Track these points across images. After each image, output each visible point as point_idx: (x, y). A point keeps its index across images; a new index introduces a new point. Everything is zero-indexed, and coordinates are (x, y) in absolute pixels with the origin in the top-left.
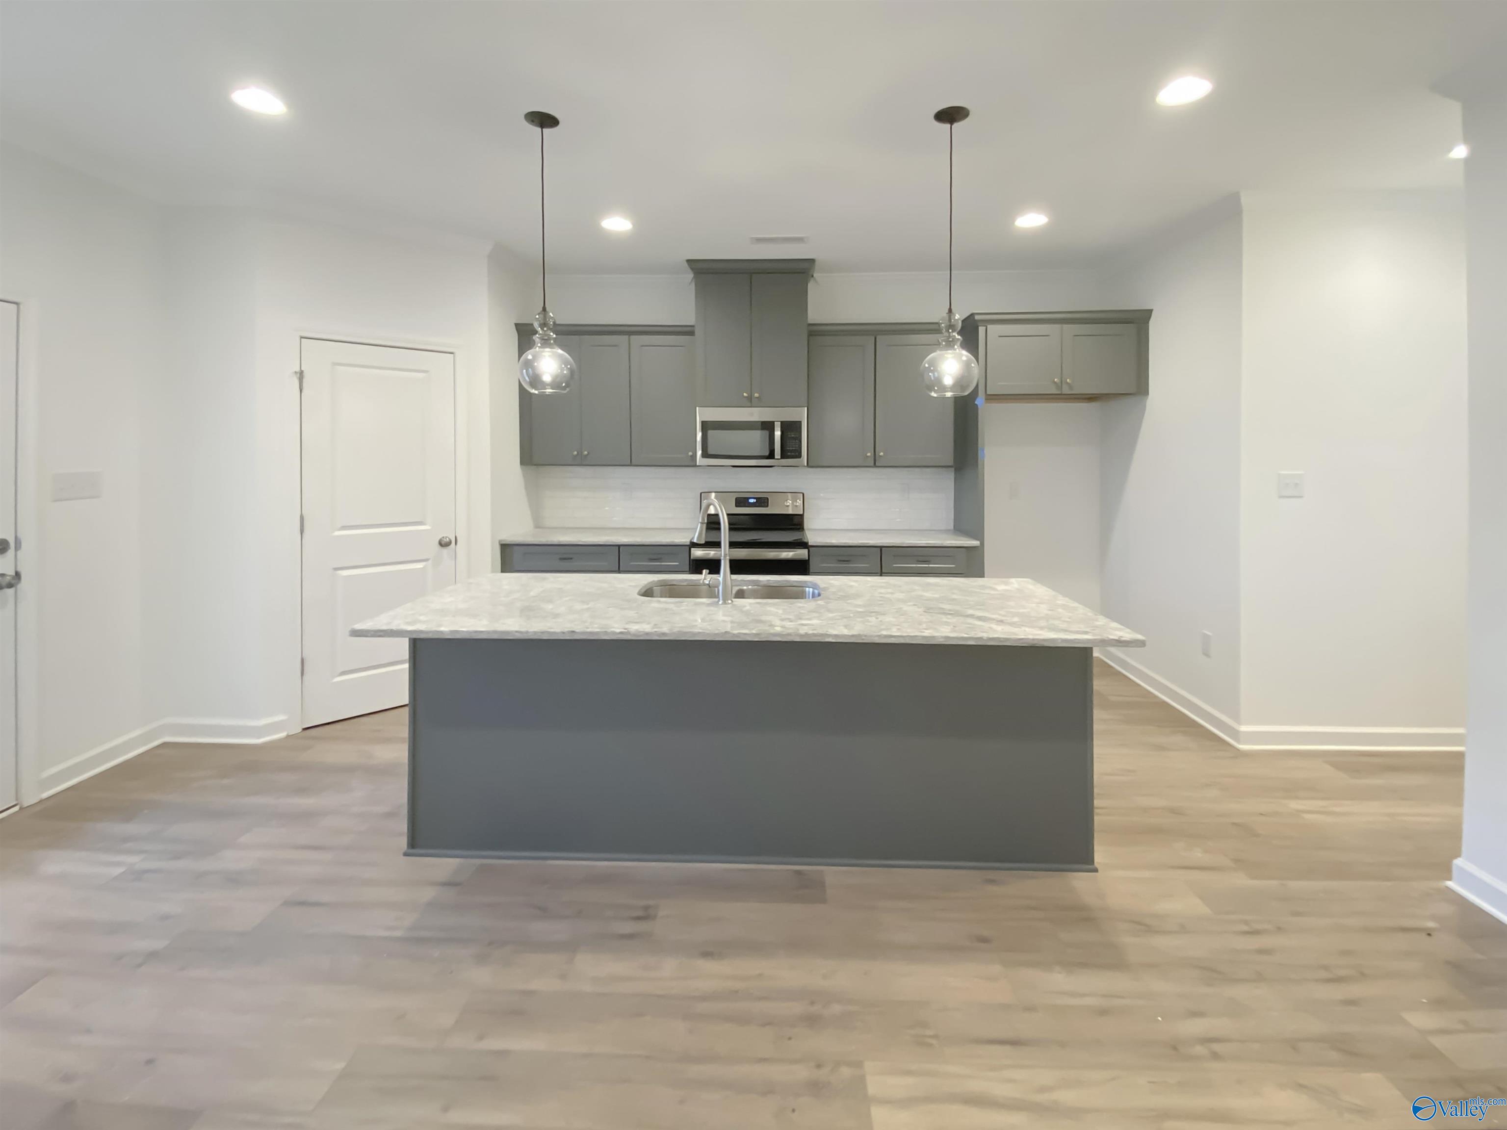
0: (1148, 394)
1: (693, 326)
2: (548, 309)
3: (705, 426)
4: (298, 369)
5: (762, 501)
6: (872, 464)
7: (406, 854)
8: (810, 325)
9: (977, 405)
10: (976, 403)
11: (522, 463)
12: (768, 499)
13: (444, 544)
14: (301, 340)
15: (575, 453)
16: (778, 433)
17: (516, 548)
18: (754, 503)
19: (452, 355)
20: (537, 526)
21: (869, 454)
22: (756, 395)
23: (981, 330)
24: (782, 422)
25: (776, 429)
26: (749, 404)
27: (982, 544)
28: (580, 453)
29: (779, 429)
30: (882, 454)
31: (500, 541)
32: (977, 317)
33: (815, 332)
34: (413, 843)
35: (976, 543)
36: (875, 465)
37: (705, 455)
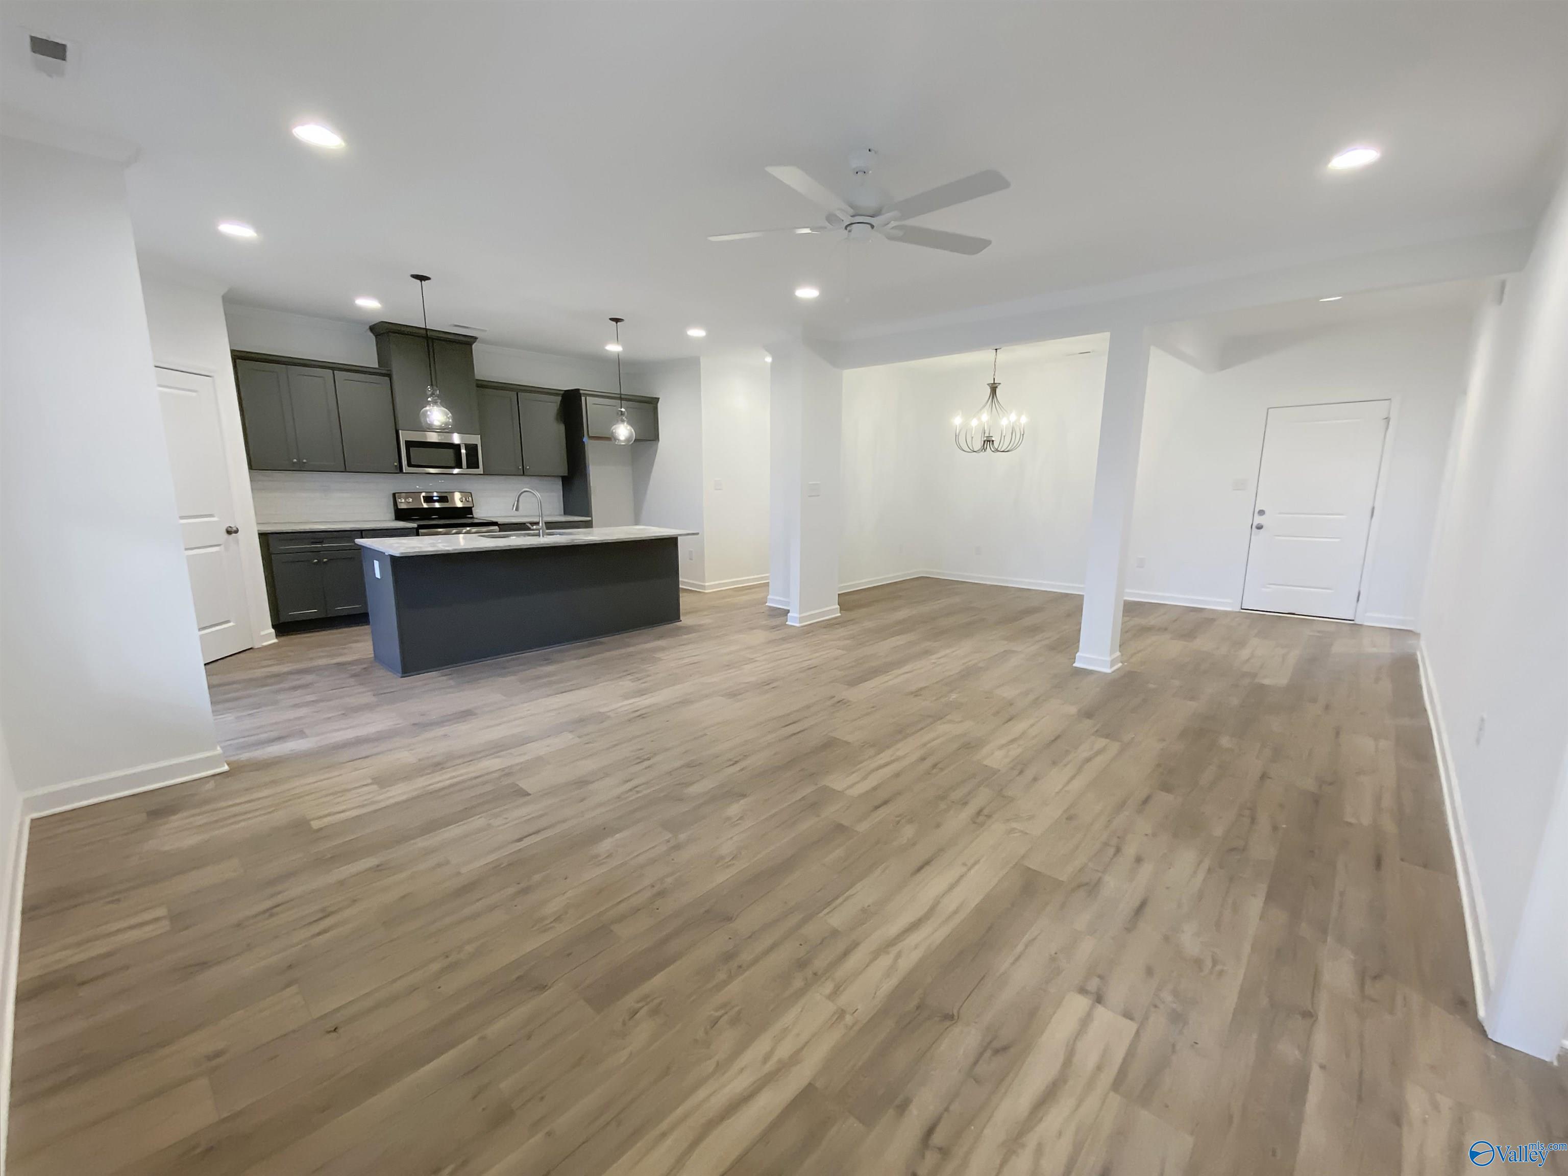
0: (659, 440)
1: (389, 370)
3: (409, 444)
5: (443, 499)
6: (522, 473)
8: (477, 380)
9: (583, 441)
12: (447, 497)
13: (229, 532)
15: (295, 460)
16: (463, 451)
17: (271, 535)
18: (437, 500)
19: (211, 378)
21: (520, 467)
23: (583, 398)
24: (465, 444)
25: (462, 448)
27: (592, 519)
28: (299, 461)
29: (465, 448)
30: (528, 467)
31: (258, 531)
32: (581, 392)
33: (483, 385)
35: (590, 519)
36: (524, 474)
37: (410, 465)
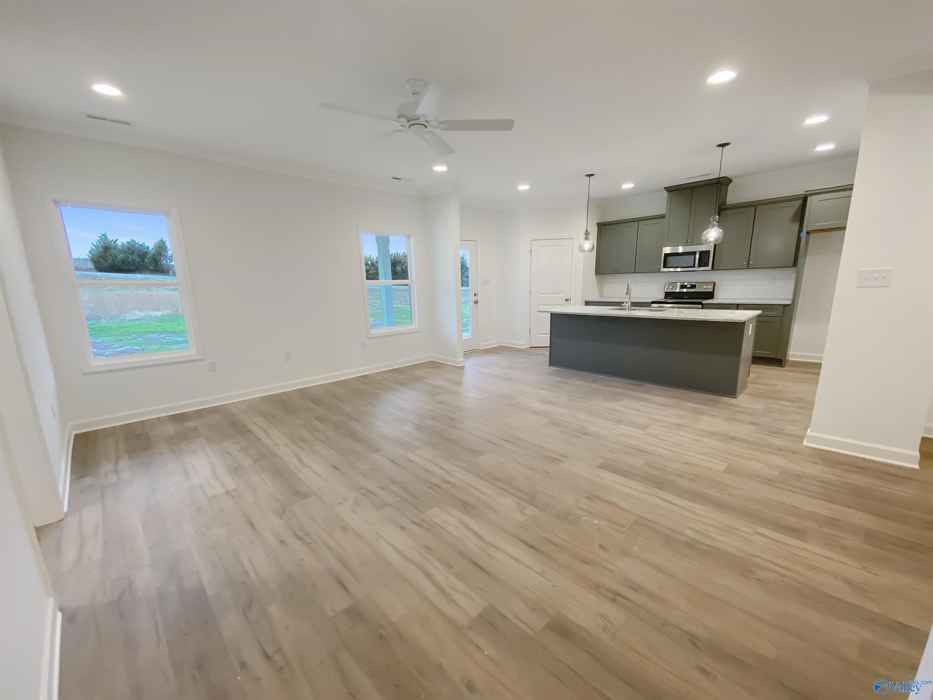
1: (665, 214)
2: (588, 230)
3: (666, 255)
4: (530, 250)
5: (693, 287)
6: (746, 267)
7: (549, 366)
9: (801, 236)
10: (801, 235)
11: (596, 274)
12: (696, 285)
13: (567, 300)
14: (531, 242)
15: (614, 269)
16: (697, 256)
18: (689, 287)
19: (572, 239)
20: (601, 297)
21: (745, 263)
22: (690, 240)
23: (809, 198)
24: (699, 251)
25: (695, 254)
26: (686, 245)
28: (616, 269)
29: (698, 254)
30: (752, 262)
31: (585, 301)
32: (806, 193)
34: (550, 364)
36: (748, 268)
37: (666, 266)
